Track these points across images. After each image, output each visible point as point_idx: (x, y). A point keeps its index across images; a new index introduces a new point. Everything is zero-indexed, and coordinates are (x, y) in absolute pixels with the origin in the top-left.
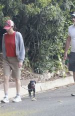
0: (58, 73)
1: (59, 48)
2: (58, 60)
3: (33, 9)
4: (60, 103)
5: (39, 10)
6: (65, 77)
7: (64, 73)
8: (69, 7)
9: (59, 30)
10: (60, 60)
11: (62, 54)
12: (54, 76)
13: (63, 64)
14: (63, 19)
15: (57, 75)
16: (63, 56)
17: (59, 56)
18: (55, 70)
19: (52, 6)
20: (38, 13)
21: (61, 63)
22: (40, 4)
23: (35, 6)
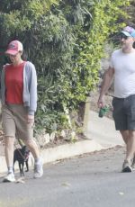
0: (63, 134)
1: (65, 90)
2: (63, 110)
3: (18, 22)
4: (67, 188)
5: (29, 23)
6: (75, 141)
7: (73, 134)
9: (65, 58)
10: (67, 111)
11: (71, 100)
12: (56, 139)
13: (72, 118)
15: (61, 138)
16: (72, 104)
17: (64, 105)
18: (57, 130)
19: (52, 16)
20: (27, 28)
21: (68, 117)
22: (30, 12)
23: (22, 15)
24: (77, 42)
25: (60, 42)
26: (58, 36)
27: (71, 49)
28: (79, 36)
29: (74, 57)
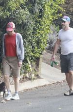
0: (27, 75)
1: (28, 51)
2: (27, 62)
3: (2, 13)
4: (29, 105)
5: (9, 14)
6: (34, 79)
7: (33, 75)
8: (37, 11)
9: (28, 33)
10: (29, 63)
11: (31, 56)
12: (23, 78)
13: (32, 66)
14: (32, 22)
15: (26, 77)
16: (32, 59)
17: (28, 59)
18: (24, 73)
19: (21, 10)
20: (7, 17)
21: (30, 66)
22: (9, 8)
23: (4, 9)
24: (35, 24)
25: (26, 24)
26: (25, 21)
27: (32, 28)
28: (36, 21)
29: (33, 33)
